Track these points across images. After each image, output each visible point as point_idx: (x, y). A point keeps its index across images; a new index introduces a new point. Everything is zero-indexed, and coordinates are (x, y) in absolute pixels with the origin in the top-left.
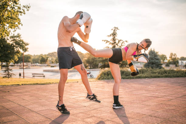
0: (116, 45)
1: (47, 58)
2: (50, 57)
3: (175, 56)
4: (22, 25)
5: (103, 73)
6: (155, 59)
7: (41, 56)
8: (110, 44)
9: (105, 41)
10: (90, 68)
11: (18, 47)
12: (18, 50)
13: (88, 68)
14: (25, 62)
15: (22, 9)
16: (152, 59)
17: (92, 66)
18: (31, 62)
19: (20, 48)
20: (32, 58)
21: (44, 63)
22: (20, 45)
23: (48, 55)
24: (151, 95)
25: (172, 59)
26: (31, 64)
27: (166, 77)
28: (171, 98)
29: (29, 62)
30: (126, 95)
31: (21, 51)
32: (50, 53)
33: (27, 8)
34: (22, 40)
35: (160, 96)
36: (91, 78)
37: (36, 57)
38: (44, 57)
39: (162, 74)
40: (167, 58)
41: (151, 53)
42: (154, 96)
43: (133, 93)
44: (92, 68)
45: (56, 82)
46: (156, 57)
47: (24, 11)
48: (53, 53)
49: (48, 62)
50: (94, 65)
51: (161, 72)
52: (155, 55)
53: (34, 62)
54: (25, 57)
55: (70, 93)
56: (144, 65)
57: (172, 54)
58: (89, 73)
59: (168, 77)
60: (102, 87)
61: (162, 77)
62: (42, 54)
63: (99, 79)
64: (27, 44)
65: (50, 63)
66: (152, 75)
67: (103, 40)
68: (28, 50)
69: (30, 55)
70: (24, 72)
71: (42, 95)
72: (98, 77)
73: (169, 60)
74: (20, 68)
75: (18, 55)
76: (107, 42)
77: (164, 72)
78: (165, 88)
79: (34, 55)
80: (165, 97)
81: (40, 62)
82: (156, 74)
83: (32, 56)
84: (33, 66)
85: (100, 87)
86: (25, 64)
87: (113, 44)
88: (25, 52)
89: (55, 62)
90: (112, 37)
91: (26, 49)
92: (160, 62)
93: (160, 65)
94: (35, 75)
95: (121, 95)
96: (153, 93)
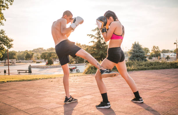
0: (101, 39)
1: (33, 54)
2: (35, 53)
3: (157, 49)
4: (5, 20)
5: (90, 67)
6: (140, 52)
7: (26, 52)
8: (95, 38)
9: (90, 35)
10: (76, 63)
11: (2, 43)
12: (2, 47)
13: (74, 63)
14: (10, 59)
15: (5, 3)
16: (136, 52)
17: (77, 61)
18: (16, 58)
19: (5, 45)
20: (17, 54)
21: (30, 59)
22: (4, 41)
23: (33, 51)
24: (143, 88)
25: (155, 52)
26: (16, 60)
27: (153, 69)
28: (163, 90)
29: (14, 58)
30: (117, 88)
31: (6, 47)
32: (35, 49)
33: (10, 2)
34: (6, 36)
35: (152, 89)
36: (77, 73)
37: (21, 54)
38: (29, 53)
39: (148, 66)
40: (149, 51)
41: (135, 47)
42: (146, 88)
43: (124, 86)
44: (78, 62)
45: (43, 78)
46: (140, 51)
47: (7, 5)
48: (38, 49)
49: (34, 58)
50: (79, 60)
51: (147, 65)
52: (139, 48)
53: (19, 58)
54: (10, 54)
55: (59, 89)
56: (129, 58)
57: (154, 47)
58: (76, 68)
59: (155, 69)
60: (90, 81)
61: (149, 69)
62: (27, 51)
63: (86, 73)
64: (12, 41)
65: (35, 59)
66: (139, 67)
67: (88, 35)
68: (13, 46)
69: (15, 52)
70: (9, 68)
71: (29, 92)
72: (85, 71)
73: (152, 53)
74: (5, 65)
75: (2, 51)
76: (92, 36)
77: (150, 64)
78: (154, 79)
79: (19, 51)
80: (157, 89)
81: (25, 59)
82: (143, 66)
83: (17, 52)
84: (18, 62)
85: (89, 81)
86: (10, 60)
87: (97, 38)
88: (9, 48)
89: (41, 58)
90: (97, 32)
91: (10, 45)
92: (144, 55)
93: (144, 58)
94: (20, 72)
95: (112, 89)
96: (144, 86)
